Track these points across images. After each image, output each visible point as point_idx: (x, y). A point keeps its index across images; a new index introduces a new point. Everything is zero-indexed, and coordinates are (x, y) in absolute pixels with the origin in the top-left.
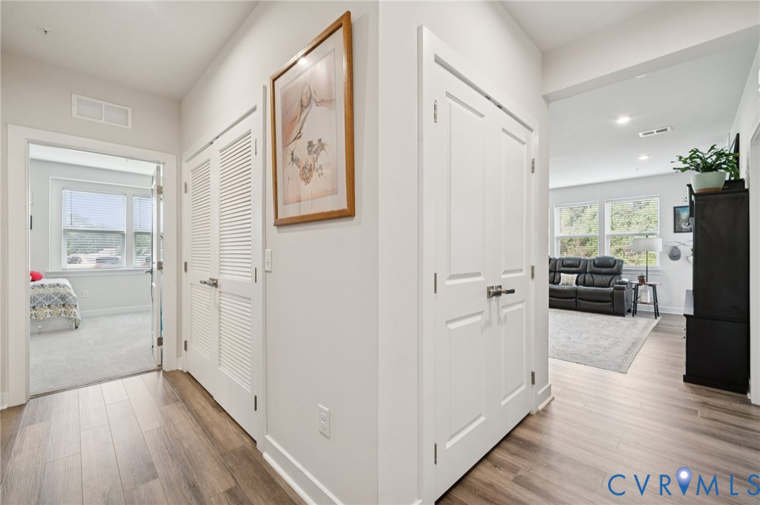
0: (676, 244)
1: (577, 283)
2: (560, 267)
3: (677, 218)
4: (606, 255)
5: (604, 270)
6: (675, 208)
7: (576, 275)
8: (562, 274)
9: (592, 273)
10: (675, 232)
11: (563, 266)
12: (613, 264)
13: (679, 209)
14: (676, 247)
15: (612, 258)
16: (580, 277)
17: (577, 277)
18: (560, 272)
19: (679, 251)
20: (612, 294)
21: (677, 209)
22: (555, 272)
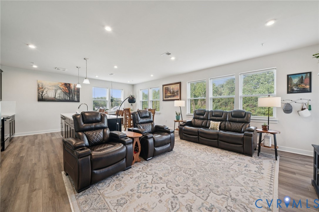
0: (289, 102)
1: (220, 128)
2: (210, 117)
3: (290, 82)
4: (239, 109)
5: (238, 119)
6: (288, 76)
7: (220, 122)
8: (211, 122)
9: (230, 121)
10: (288, 93)
11: (213, 116)
12: (244, 115)
13: (291, 76)
14: (289, 104)
15: (244, 112)
16: (222, 124)
17: (221, 123)
18: (211, 120)
19: (291, 106)
20: (243, 139)
21: (289, 76)
22: (208, 119)
